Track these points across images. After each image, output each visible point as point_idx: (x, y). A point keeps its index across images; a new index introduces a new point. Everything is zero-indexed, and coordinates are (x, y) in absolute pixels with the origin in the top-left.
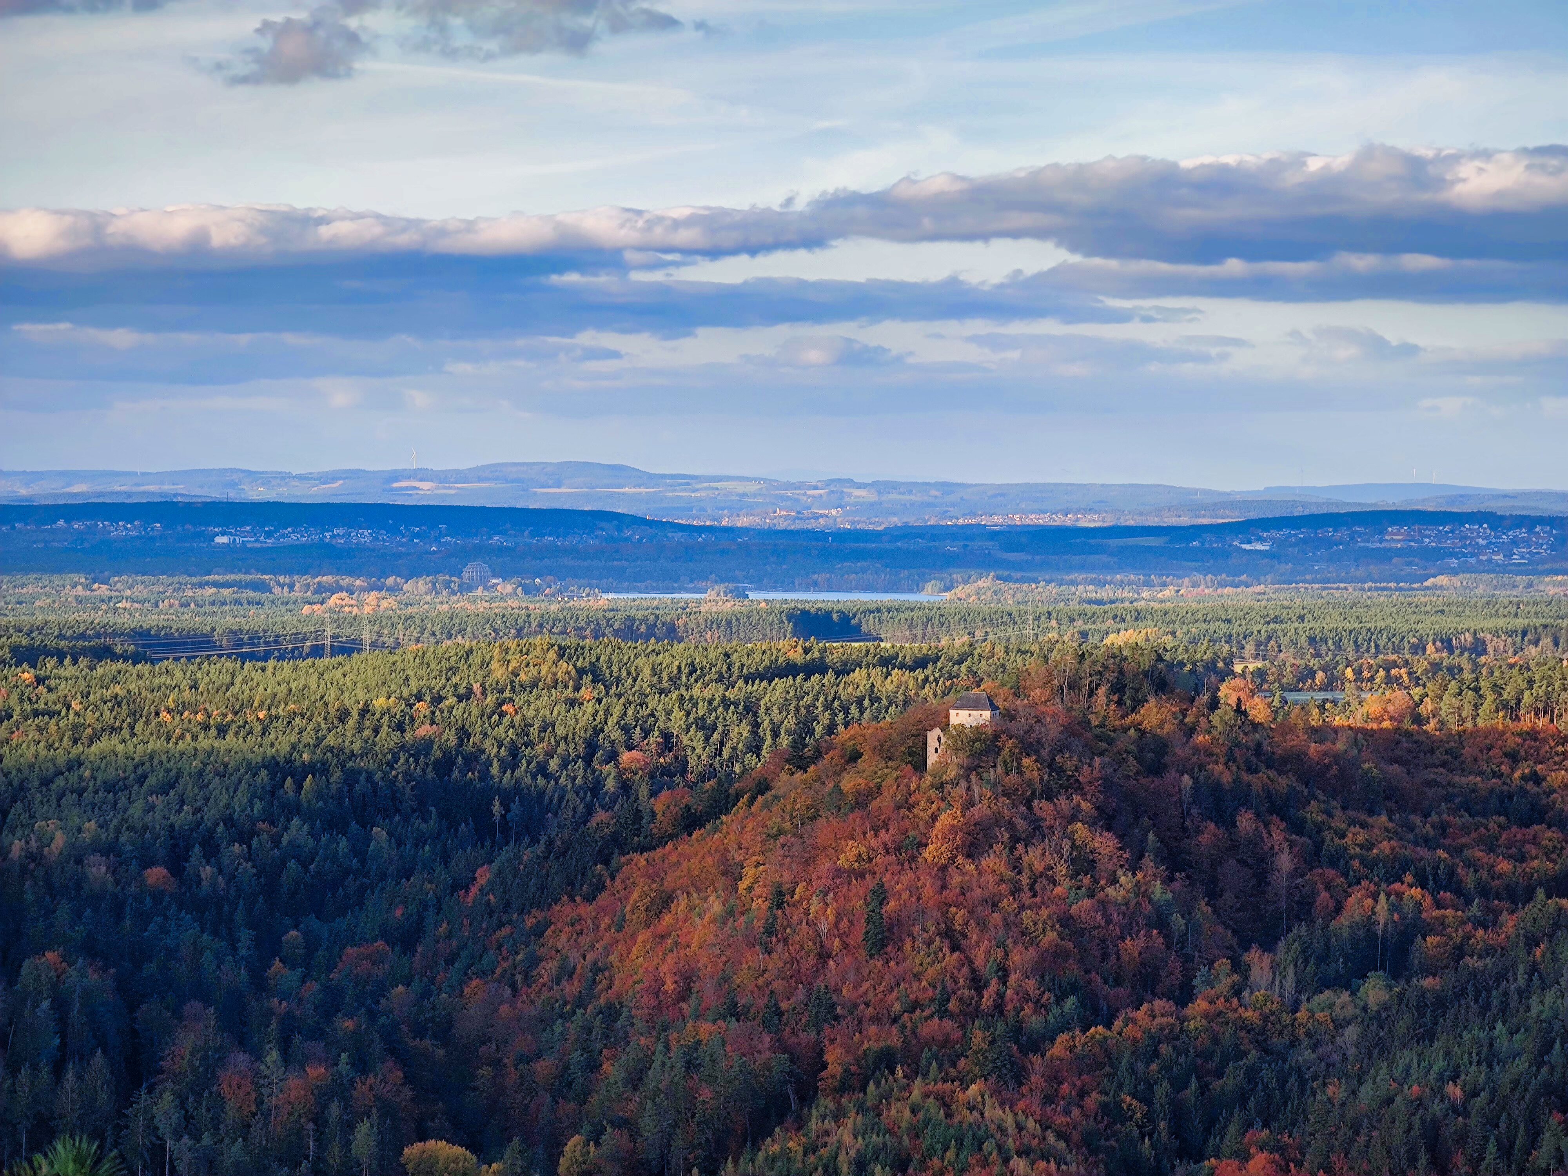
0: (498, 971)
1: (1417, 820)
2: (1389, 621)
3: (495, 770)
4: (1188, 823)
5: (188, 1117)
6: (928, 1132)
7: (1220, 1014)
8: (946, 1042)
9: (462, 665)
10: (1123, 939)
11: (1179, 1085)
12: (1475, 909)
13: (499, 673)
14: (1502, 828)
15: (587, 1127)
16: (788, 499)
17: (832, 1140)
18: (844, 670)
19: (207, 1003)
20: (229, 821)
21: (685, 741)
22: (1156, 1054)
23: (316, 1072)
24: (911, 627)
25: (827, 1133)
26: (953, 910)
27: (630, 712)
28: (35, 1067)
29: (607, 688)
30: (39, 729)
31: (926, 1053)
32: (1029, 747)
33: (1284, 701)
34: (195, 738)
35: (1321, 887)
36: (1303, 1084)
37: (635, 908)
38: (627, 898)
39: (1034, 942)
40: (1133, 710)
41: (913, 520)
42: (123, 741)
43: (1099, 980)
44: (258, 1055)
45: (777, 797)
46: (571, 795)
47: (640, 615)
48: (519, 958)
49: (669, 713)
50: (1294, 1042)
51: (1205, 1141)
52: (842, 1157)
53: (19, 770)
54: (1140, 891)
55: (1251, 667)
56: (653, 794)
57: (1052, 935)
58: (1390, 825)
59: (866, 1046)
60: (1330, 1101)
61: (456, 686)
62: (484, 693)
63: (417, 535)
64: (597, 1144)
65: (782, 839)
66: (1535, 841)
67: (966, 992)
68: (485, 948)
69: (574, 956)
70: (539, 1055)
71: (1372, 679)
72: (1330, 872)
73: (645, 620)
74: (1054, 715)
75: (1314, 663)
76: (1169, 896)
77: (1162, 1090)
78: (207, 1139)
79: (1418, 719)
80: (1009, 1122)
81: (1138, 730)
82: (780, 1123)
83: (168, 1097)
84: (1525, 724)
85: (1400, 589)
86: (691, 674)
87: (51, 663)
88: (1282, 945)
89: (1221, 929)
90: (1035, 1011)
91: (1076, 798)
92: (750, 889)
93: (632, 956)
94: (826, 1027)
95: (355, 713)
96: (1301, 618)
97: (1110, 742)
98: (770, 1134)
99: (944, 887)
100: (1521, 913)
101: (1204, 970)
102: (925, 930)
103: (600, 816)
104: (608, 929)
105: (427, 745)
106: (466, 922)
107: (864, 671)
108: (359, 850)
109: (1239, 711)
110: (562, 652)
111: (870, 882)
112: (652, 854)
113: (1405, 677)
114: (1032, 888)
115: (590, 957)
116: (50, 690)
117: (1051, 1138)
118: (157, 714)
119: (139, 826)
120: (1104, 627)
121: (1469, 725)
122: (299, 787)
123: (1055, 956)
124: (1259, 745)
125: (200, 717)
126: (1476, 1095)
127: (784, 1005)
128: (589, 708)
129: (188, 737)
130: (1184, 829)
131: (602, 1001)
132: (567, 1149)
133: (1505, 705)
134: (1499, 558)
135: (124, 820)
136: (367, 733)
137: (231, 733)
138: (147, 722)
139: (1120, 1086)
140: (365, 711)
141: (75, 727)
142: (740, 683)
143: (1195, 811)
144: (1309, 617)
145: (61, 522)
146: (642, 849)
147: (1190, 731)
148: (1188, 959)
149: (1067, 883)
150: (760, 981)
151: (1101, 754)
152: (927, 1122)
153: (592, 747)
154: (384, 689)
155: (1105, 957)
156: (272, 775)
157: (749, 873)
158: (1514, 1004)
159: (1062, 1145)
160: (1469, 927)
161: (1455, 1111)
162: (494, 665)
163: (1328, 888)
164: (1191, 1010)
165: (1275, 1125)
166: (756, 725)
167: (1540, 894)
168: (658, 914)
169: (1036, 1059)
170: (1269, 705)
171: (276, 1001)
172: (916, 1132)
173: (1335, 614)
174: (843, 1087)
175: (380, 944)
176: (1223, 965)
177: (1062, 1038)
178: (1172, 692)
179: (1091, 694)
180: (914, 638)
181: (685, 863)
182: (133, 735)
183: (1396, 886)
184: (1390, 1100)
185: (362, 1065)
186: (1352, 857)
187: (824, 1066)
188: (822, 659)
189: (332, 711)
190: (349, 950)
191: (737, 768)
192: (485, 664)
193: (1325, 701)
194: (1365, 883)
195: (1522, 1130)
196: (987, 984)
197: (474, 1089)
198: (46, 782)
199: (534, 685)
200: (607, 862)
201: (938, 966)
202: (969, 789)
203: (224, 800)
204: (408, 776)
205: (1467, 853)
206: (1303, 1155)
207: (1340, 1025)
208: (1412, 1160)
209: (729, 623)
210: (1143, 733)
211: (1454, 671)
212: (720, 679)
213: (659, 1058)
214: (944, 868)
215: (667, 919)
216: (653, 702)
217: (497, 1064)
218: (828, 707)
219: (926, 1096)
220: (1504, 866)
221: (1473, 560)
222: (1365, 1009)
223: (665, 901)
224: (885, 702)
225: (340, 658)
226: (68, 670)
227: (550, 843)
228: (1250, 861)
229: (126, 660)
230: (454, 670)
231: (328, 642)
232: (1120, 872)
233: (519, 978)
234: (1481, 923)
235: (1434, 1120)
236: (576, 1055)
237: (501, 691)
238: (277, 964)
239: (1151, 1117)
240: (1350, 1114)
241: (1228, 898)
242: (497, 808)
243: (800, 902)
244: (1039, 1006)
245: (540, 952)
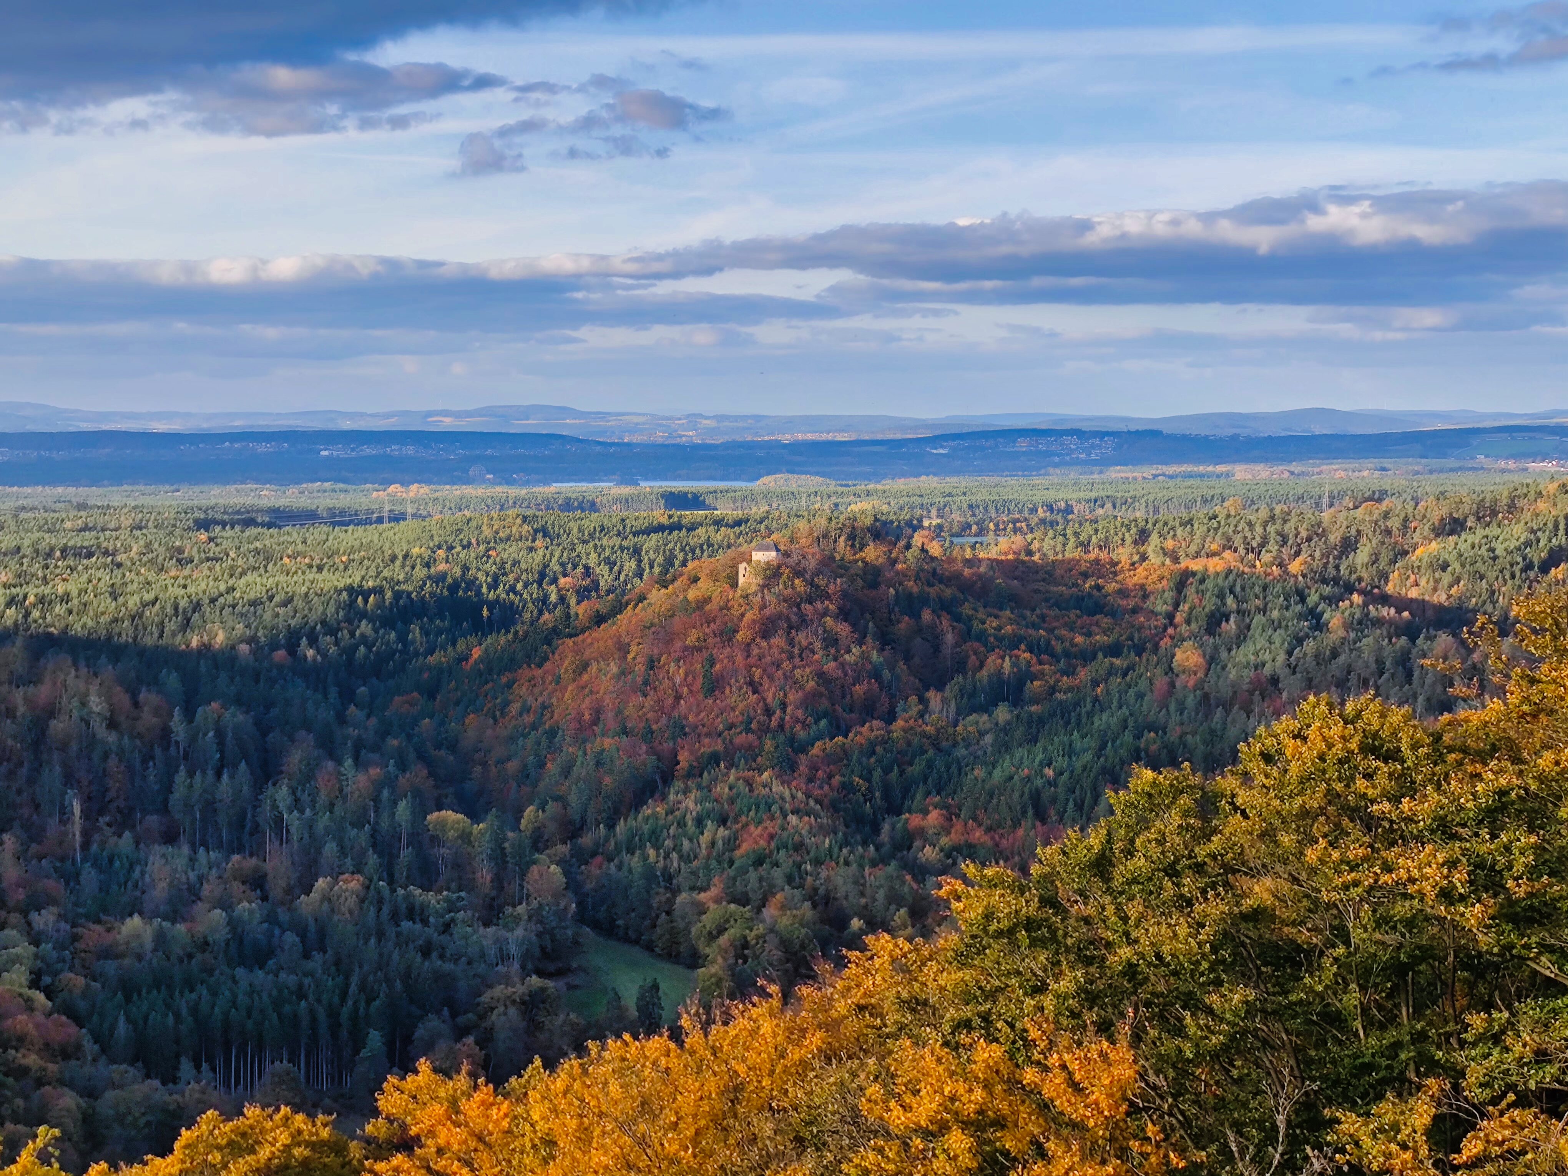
0: (485, 709)
1: (1028, 613)
2: (1016, 495)
3: (484, 590)
4: (893, 617)
5: (297, 800)
6: (739, 801)
7: (911, 728)
8: (750, 747)
9: (465, 528)
10: (854, 685)
11: (887, 771)
12: (1062, 664)
13: (487, 532)
14: (1078, 617)
15: (537, 801)
16: (664, 425)
17: (682, 806)
18: (692, 528)
19: (309, 730)
20: (324, 623)
21: (598, 571)
22: (874, 753)
23: (375, 772)
24: (735, 501)
25: (679, 802)
26: (754, 669)
27: (565, 554)
28: (204, 772)
29: (552, 540)
30: (210, 569)
31: (738, 754)
32: (798, 573)
33: (952, 543)
34: (304, 573)
35: (971, 653)
36: (960, 770)
37: (566, 671)
38: (562, 665)
39: (802, 687)
40: (861, 550)
41: (738, 438)
42: (260, 575)
43: (840, 709)
44: (339, 762)
45: (650, 604)
46: (530, 605)
47: (574, 496)
48: (498, 701)
49: (588, 555)
50: (955, 745)
51: (903, 803)
52: (688, 816)
53: (197, 594)
54: (865, 656)
55: (934, 523)
56: (579, 603)
57: (812, 683)
58: (1012, 616)
59: (702, 750)
60: (976, 779)
61: (461, 540)
62: (478, 544)
63: (442, 449)
64: (543, 811)
65: (653, 629)
66: (1097, 624)
67: (762, 718)
68: (477, 696)
69: (530, 700)
70: (509, 759)
71: (1005, 529)
72: (976, 644)
73: (577, 499)
74: (814, 554)
75: (971, 520)
76: (882, 659)
77: (877, 774)
78: (308, 812)
79: (1030, 553)
80: (787, 794)
81: (863, 562)
82: (652, 796)
83: (285, 788)
84: (1092, 556)
85: (1024, 476)
86: (601, 531)
87: (218, 529)
88: (948, 687)
89: (912, 678)
90: (803, 728)
91: (826, 602)
92: (634, 659)
93: (565, 699)
94: (679, 740)
95: (400, 557)
96: (964, 494)
97: (847, 569)
98: (646, 803)
99: (748, 656)
100: (1089, 667)
101: (902, 702)
102: (737, 681)
103: (546, 616)
104: (551, 683)
105: (443, 576)
106: (466, 681)
107: (704, 529)
108: (402, 638)
109: (923, 550)
110: (525, 519)
111: (705, 654)
112: (576, 638)
113: (1025, 528)
114: (800, 656)
115: (540, 700)
116: (217, 545)
117: (812, 803)
118: (281, 559)
119: (269, 625)
120: (848, 500)
121: (1060, 557)
122: (366, 601)
123: (814, 695)
124: (935, 570)
125: (307, 560)
126: (1062, 774)
127: (654, 727)
128: (541, 552)
129: (300, 572)
130: (890, 620)
131: (547, 726)
132: (526, 814)
133: (1081, 544)
134: (1083, 456)
135: (261, 623)
136: (407, 569)
137: (326, 569)
138: (275, 564)
139: (853, 772)
140: (406, 556)
141: (232, 567)
142: (631, 536)
143: (897, 609)
144: (969, 493)
145: (227, 443)
146: (570, 636)
147: (894, 562)
148: (892, 696)
149: (821, 653)
150: (641, 713)
151: (841, 576)
152: (738, 795)
153: (542, 575)
154: (418, 543)
155: (843, 697)
156: (350, 595)
157: (634, 649)
158: (1084, 720)
159: (818, 807)
160: (1058, 675)
161: (1050, 784)
162: (484, 528)
163: (975, 653)
164: (893, 727)
165: (943, 793)
166: (640, 561)
167: (1100, 655)
168: (580, 674)
169: (803, 757)
170: (942, 546)
171: (351, 729)
172: (732, 801)
173: (984, 491)
174: (689, 774)
175: (415, 694)
176: (913, 699)
177: (818, 744)
178: (884, 539)
179: (836, 541)
180: (736, 508)
181: (596, 644)
182: (266, 571)
183: (1016, 651)
184: (1011, 778)
185: (403, 766)
186: (989, 635)
187: (678, 763)
188: (679, 521)
189: (386, 555)
190: (396, 698)
191: (629, 587)
192: (479, 527)
193: (976, 542)
194: (997, 650)
195: (1089, 795)
196: (774, 713)
197: (470, 779)
198: (213, 601)
199: (508, 539)
200: (549, 644)
201: (745, 703)
202: (763, 598)
203: (321, 609)
204: (432, 594)
205: (1056, 632)
206: (960, 810)
207: (982, 734)
208: (1024, 813)
209: (627, 500)
210: (866, 563)
211: (1053, 524)
212: (619, 534)
213: (580, 759)
214: (748, 645)
215: (585, 677)
216: (578, 548)
217: (484, 764)
218: (682, 549)
219: (738, 779)
220: (1079, 639)
221: (1068, 458)
222: (997, 724)
223: (584, 666)
224: (716, 547)
225: (392, 524)
226: (228, 532)
227: (516, 633)
228: (930, 638)
229: (263, 526)
230: (460, 531)
231: (386, 514)
232: (852, 646)
233: (498, 713)
234: (1065, 673)
235: (1037, 789)
236: (531, 758)
237: (488, 543)
238: (352, 707)
239: (870, 790)
240: (987, 787)
241: (917, 660)
242: (485, 613)
243: (664, 666)
244: (805, 726)
245: (511, 697)
